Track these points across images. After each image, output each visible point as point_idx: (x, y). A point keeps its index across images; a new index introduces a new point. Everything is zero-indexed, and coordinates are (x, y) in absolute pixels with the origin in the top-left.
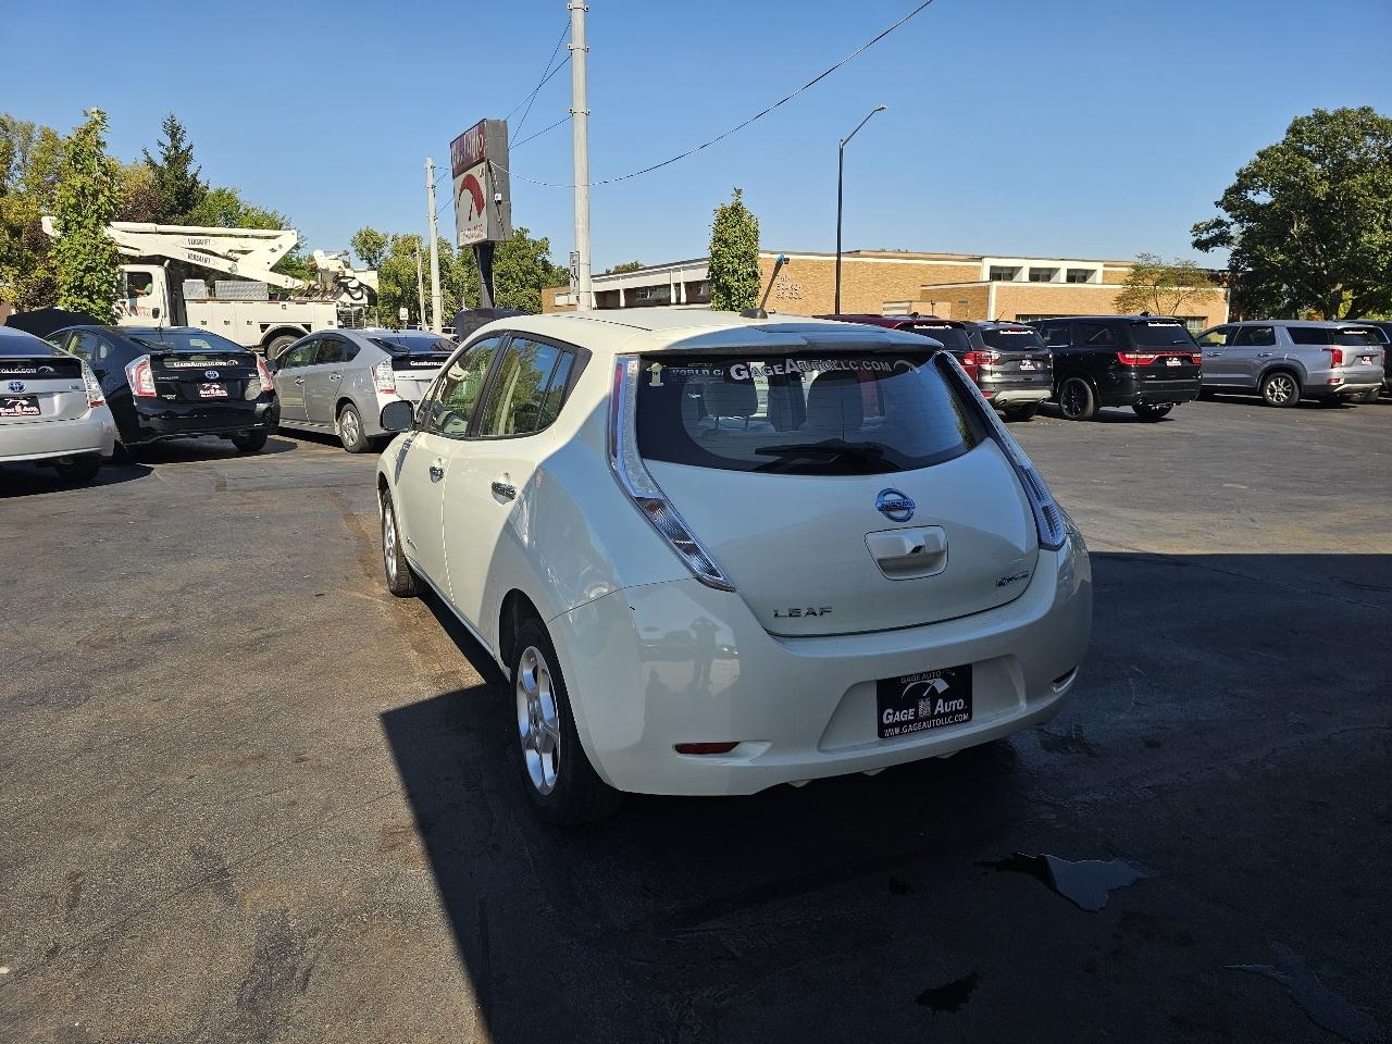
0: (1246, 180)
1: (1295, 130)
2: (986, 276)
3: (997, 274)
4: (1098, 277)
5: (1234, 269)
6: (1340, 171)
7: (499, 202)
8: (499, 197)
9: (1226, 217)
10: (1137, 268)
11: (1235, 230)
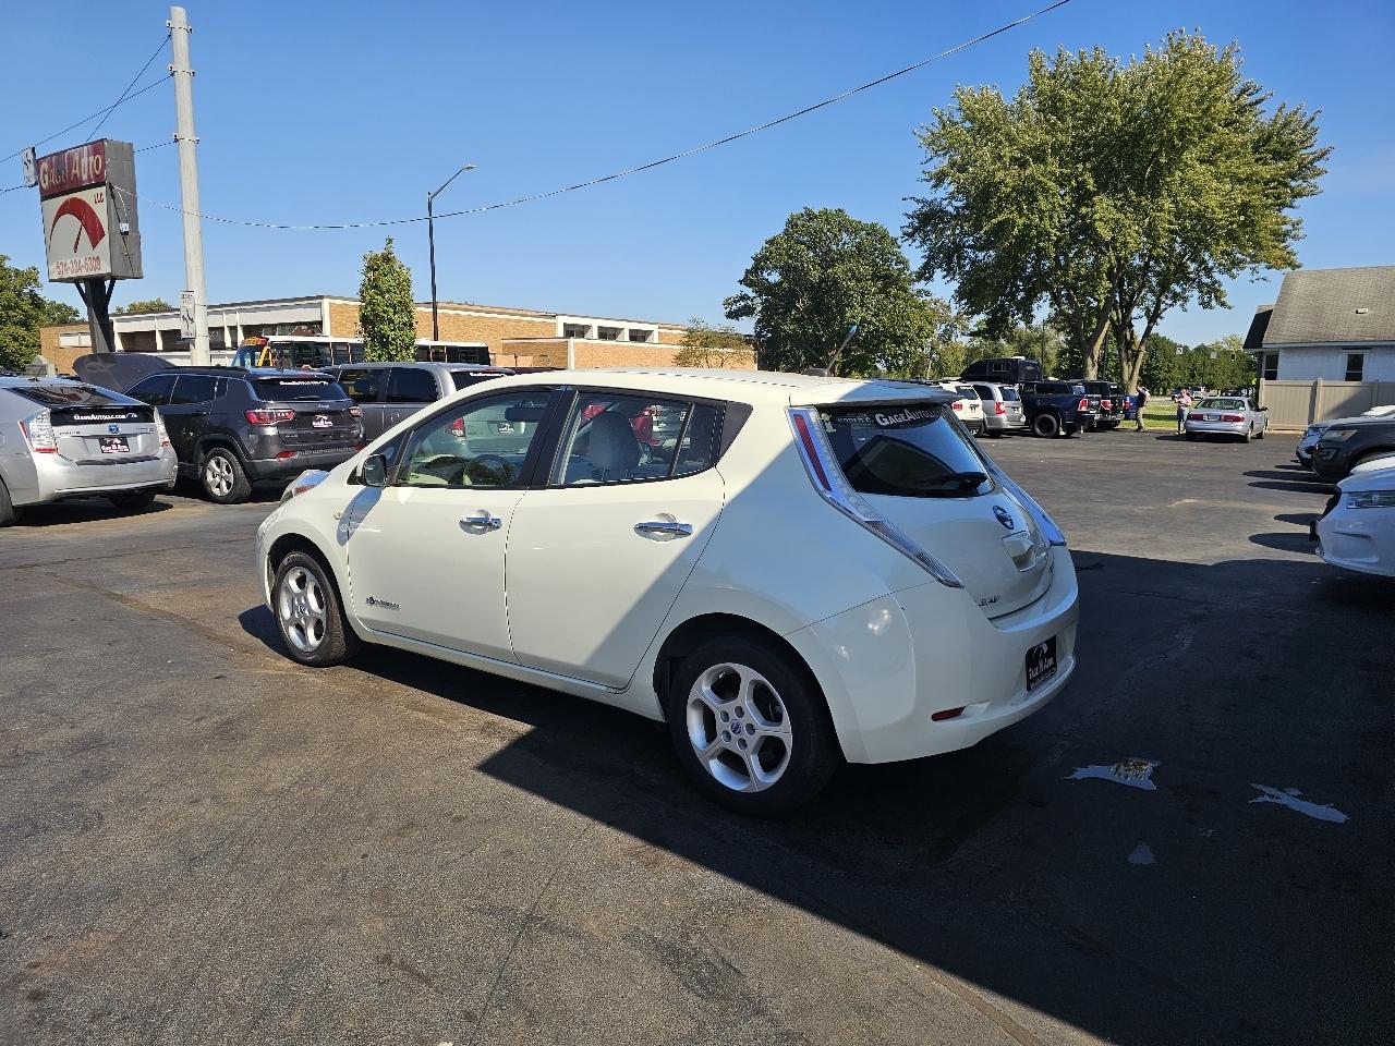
0: (760, 263)
1: (792, 223)
2: (561, 332)
3: (570, 331)
4: (655, 337)
5: (758, 335)
6: (827, 261)
7: (127, 233)
8: (125, 227)
9: (749, 292)
10: (691, 331)
11: (758, 304)
